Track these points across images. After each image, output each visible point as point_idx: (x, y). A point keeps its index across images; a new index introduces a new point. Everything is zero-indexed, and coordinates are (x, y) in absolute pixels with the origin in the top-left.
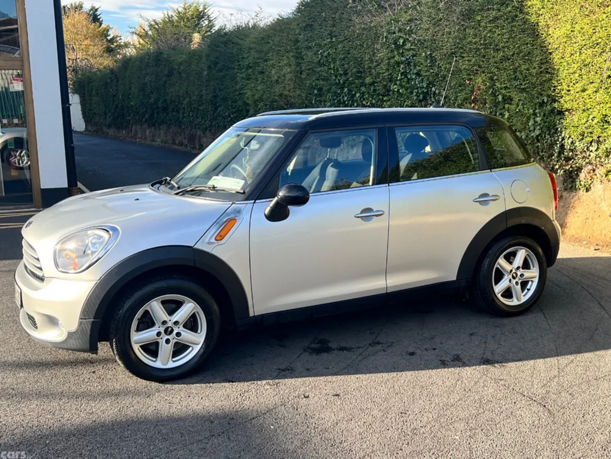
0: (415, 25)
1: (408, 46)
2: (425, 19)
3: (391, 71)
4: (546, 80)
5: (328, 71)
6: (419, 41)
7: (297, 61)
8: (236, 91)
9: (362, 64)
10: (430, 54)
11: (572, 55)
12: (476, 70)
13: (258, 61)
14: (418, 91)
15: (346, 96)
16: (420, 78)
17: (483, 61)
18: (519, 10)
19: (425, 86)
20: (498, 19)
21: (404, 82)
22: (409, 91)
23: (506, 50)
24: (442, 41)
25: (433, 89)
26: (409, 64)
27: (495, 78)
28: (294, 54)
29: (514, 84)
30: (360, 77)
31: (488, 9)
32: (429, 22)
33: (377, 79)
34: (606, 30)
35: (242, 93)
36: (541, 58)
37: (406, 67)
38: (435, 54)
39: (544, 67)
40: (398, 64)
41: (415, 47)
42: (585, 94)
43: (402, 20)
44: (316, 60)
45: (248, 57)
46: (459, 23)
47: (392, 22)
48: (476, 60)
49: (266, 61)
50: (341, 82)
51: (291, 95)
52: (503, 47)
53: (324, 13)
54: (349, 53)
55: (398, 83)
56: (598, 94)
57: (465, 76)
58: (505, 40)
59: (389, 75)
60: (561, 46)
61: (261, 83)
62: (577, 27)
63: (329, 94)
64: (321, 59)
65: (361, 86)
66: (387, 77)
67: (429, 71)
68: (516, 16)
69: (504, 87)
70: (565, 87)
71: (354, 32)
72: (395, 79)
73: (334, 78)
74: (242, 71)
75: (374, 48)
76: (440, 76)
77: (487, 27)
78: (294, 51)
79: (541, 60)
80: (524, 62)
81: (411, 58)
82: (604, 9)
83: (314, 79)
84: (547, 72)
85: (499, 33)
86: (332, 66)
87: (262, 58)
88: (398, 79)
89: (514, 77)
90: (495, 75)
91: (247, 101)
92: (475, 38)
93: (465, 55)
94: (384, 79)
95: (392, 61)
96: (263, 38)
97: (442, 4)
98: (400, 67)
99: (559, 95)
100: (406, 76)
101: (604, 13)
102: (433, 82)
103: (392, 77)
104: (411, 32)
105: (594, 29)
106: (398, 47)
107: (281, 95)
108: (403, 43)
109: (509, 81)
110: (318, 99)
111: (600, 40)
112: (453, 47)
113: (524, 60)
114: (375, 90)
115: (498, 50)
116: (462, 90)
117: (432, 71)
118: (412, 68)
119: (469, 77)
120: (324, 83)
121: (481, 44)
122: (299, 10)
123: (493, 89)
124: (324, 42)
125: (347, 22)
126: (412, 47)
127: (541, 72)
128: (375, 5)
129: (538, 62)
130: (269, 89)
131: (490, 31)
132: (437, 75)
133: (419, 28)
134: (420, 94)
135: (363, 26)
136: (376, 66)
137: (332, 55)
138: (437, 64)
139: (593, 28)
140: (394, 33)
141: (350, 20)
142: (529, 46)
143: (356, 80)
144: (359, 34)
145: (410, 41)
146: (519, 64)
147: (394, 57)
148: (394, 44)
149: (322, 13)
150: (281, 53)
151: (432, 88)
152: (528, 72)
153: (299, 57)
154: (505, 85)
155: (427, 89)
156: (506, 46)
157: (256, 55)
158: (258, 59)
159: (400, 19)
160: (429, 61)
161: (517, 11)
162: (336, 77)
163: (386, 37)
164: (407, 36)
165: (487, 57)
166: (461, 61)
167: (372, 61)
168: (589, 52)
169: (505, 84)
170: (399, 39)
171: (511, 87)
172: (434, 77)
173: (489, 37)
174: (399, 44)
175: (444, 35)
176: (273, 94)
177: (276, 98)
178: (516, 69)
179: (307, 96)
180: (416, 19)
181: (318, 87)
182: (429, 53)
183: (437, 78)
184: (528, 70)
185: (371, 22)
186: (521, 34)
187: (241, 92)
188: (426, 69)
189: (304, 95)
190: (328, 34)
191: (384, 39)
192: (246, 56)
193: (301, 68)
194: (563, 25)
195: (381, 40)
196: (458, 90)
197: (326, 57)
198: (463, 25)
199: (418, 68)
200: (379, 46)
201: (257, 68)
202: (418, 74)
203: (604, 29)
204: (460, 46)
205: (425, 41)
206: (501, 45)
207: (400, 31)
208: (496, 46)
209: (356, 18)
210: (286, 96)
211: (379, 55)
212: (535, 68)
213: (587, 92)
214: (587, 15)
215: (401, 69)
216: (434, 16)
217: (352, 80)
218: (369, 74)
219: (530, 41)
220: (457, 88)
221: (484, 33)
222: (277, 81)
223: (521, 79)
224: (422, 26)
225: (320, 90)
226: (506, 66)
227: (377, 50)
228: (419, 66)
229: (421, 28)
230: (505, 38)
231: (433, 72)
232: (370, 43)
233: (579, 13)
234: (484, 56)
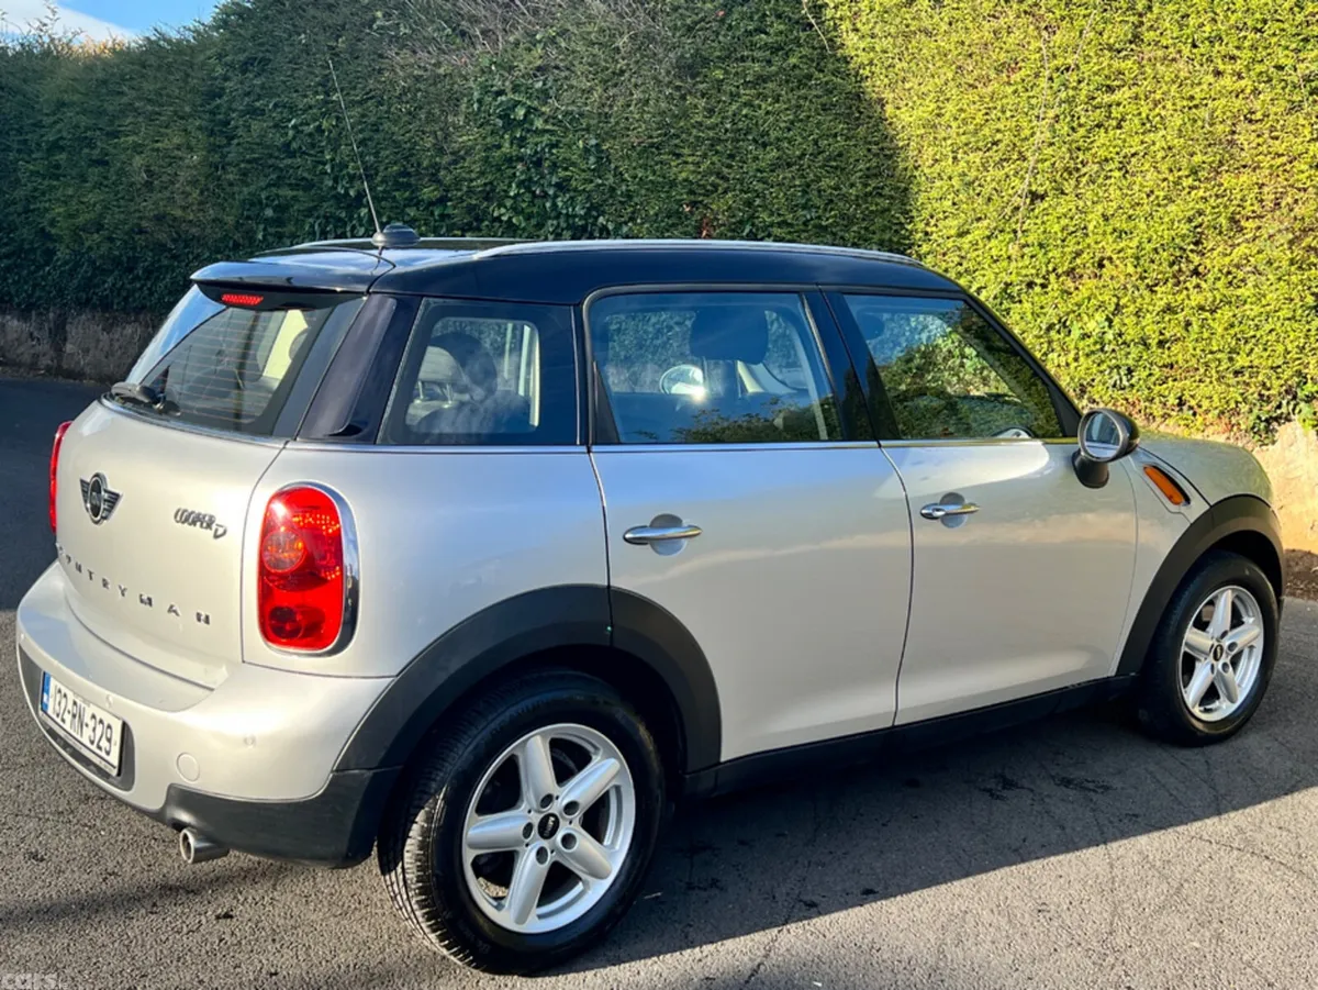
0: (556, 81)
1: (539, 124)
2: (579, 69)
3: (490, 177)
4: (877, 210)
5: (315, 167)
6: (566, 113)
7: (212, 139)
8: (14, 203)
9: (412, 155)
10: (597, 145)
11: (936, 161)
12: (713, 185)
13: (89, 134)
14: (559, 224)
15: (361, 225)
16: (568, 196)
17: (729, 166)
18: (814, 65)
19: (582, 212)
20: (765, 81)
21: (524, 201)
22: (534, 222)
23: (786, 145)
24: (627, 119)
25: (601, 219)
26: (538, 164)
27: (758, 202)
28: (204, 123)
29: (805, 216)
30: (408, 186)
31: (743, 59)
32: (591, 76)
33: (455, 192)
34: (1012, 116)
35: (34, 210)
36: (868, 165)
37: (529, 169)
38: (608, 145)
39: (873, 183)
40: (510, 161)
41: (555, 128)
42: (964, 240)
43: (522, 66)
44: (280, 141)
45: (55, 123)
46: (670, 82)
47: (493, 68)
48: (713, 163)
49: (115, 134)
50: (352, 193)
51: (191, 218)
52: (778, 139)
53: (303, 36)
54: (377, 131)
55: (509, 203)
56: (994, 242)
57: (685, 196)
58: (783, 125)
59: (485, 184)
60: (912, 143)
61: (94, 187)
62: (950, 108)
63: (311, 220)
64: (294, 138)
65: (405, 206)
66: (480, 189)
67: (592, 182)
68: (810, 77)
69: (778, 223)
70: (921, 226)
71: (393, 83)
72: (502, 193)
73: (330, 183)
74: (34, 156)
75: (446, 122)
76: (619, 193)
77: (738, 95)
78: (207, 116)
79: (868, 169)
80: (828, 172)
81: (547, 150)
82: (1009, 77)
83: (263, 184)
84: (880, 195)
85: (770, 108)
86: (328, 157)
87: (100, 129)
88: (512, 194)
89: (804, 201)
90: (758, 196)
91: (48, 229)
92: (710, 117)
93: (686, 151)
94: (470, 191)
95: (497, 154)
96: (105, 82)
97: (625, 39)
98: (515, 167)
99: (907, 242)
100: (528, 189)
101: (1009, 84)
102: (602, 205)
103: (493, 190)
104: (544, 95)
105: (987, 114)
106: (510, 124)
107: (160, 218)
108: (525, 115)
109: (793, 210)
110: (272, 230)
111: (999, 136)
112: (655, 134)
113: (828, 169)
114: (443, 217)
115: (764, 145)
116: (673, 225)
117: (600, 181)
118: (546, 172)
119: (692, 197)
120: (295, 193)
121: (727, 130)
122: (223, 23)
123: (753, 225)
124: (305, 100)
125: (373, 60)
126: (549, 127)
127: (866, 195)
128: (444, 29)
129: (859, 174)
130: (122, 202)
131: (748, 104)
132: (612, 190)
133: (566, 87)
134: (563, 230)
135: (416, 72)
136: (450, 164)
137: (330, 132)
138: (613, 166)
139: (984, 111)
140: (500, 93)
141: (381, 56)
142: (839, 138)
143: (395, 190)
144: (405, 91)
145: (543, 113)
146: (815, 175)
147: (499, 147)
148: (500, 117)
149: (300, 35)
150: (162, 118)
151: (596, 218)
152: (836, 193)
153: (221, 130)
154: (780, 219)
155: (586, 220)
156: (786, 138)
157: (84, 121)
158: (87, 129)
159: (515, 64)
160: (592, 159)
161: (810, 66)
162: (336, 180)
163: (480, 101)
164: (536, 102)
165: (738, 158)
166: (673, 164)
167: (441, 151)
168: (976, 158)
169: (779, 215)
170: (516, 106)
171: (795, 223)
172: (604, 194)
173: (746, 116)
174: (515, 119)
175: (629, 106)
176: (137, 215)
177: (144, 224)
178: (808, 186)
179: (238, 222)
180: (557, 67)
181: (276, 202)
182: (593, 142)
183: (611, 197)
184: (837, 188)
185: (438, 65)
186: (819, 114)
187: (32, 207)
188: (583, 175)
189: (230, 220)
190: (319, 84)
191: (476, 106)
192: (47, 121)
193: (223, 156)
194: (918, 103)
195: (464, 105)
196: (663, 224)
197: (310, 135)
198: (678, 88)
199: (562, 174)
200: (461, 120)
201: (86, 151)
202: (561, 187)
203: (1008, 114)
204: (672, 131)
205: (581, 115)
206: (773, 135)
207: (516, 89)
208: (763, 136)
209: (397, 54)
210: (175, 219)
211: (460, 140)
212: (852, 185)
213: (970, 237)
214: (970, 85)
215: (518, 174)
216: (604, 64)
217: (384, 191)
218: (430, 180)
219: (843, 129)
220: (662, 221)
221: (734, 107)
222: (148, 185)
223: (819, 208)
224: (574, 83)
225: (280, 209)
226: (784, 178)
227: (454, 128)
228: (566, 169)
229: (572, 87)
230: (785, 122)
231: (603, 185)
232: (437, 111)
233: (953, 80)
234: (731, 157)
